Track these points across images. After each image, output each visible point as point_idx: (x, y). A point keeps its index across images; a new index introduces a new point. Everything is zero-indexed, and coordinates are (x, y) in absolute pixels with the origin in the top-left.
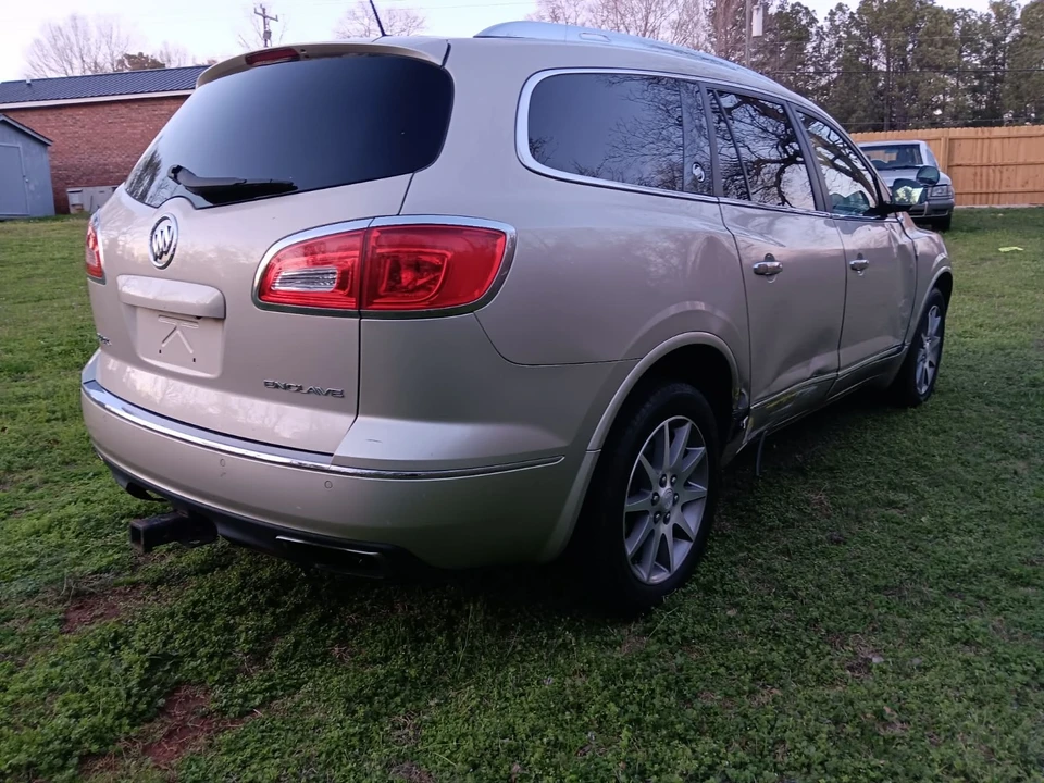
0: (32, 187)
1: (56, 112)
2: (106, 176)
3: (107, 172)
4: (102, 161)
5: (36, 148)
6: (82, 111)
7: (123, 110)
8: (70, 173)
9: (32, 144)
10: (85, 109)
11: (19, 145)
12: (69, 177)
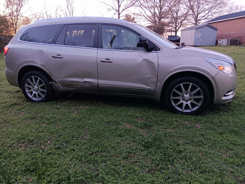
0: (211, 39)
1: (224, 22)
2: (230, 37)
3: (231, 36)
4: (230, 33)
5: (215, 30)
6: (228, 22)
7: (237, 20)
8: (223, 36)
9: (213, 30)
10: (230, 21)
11: (210, 30)
12: (223, 37)
